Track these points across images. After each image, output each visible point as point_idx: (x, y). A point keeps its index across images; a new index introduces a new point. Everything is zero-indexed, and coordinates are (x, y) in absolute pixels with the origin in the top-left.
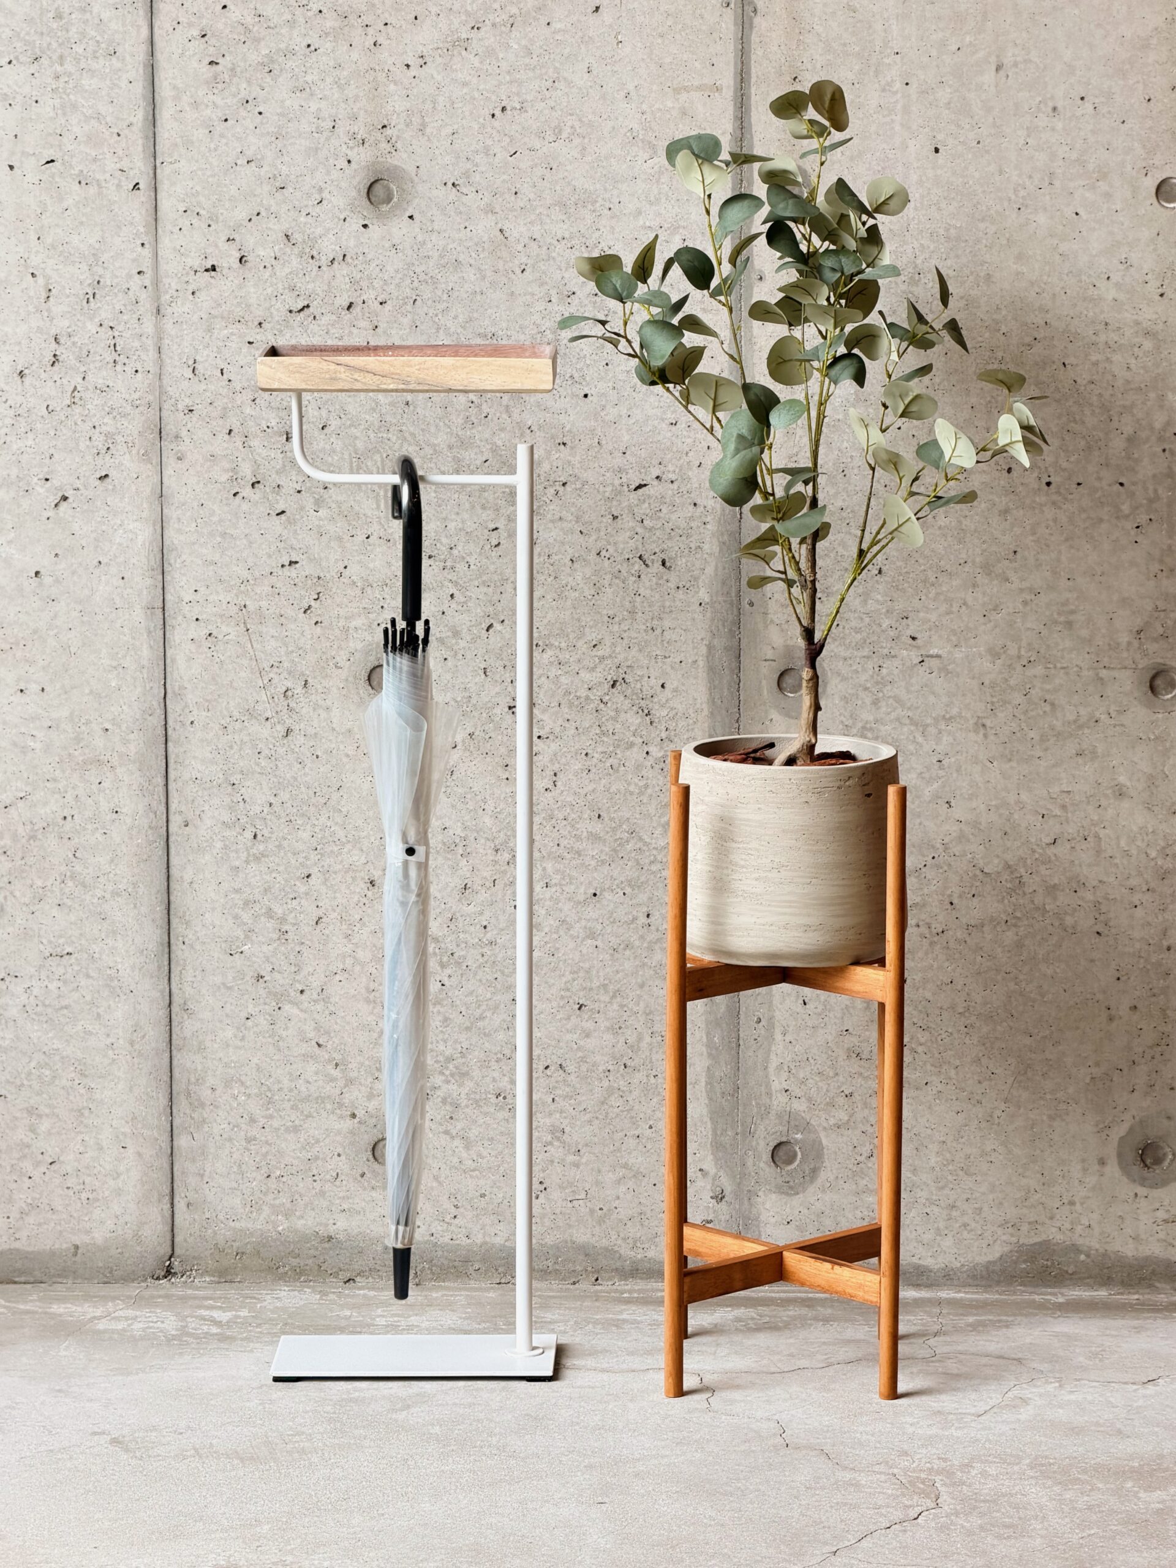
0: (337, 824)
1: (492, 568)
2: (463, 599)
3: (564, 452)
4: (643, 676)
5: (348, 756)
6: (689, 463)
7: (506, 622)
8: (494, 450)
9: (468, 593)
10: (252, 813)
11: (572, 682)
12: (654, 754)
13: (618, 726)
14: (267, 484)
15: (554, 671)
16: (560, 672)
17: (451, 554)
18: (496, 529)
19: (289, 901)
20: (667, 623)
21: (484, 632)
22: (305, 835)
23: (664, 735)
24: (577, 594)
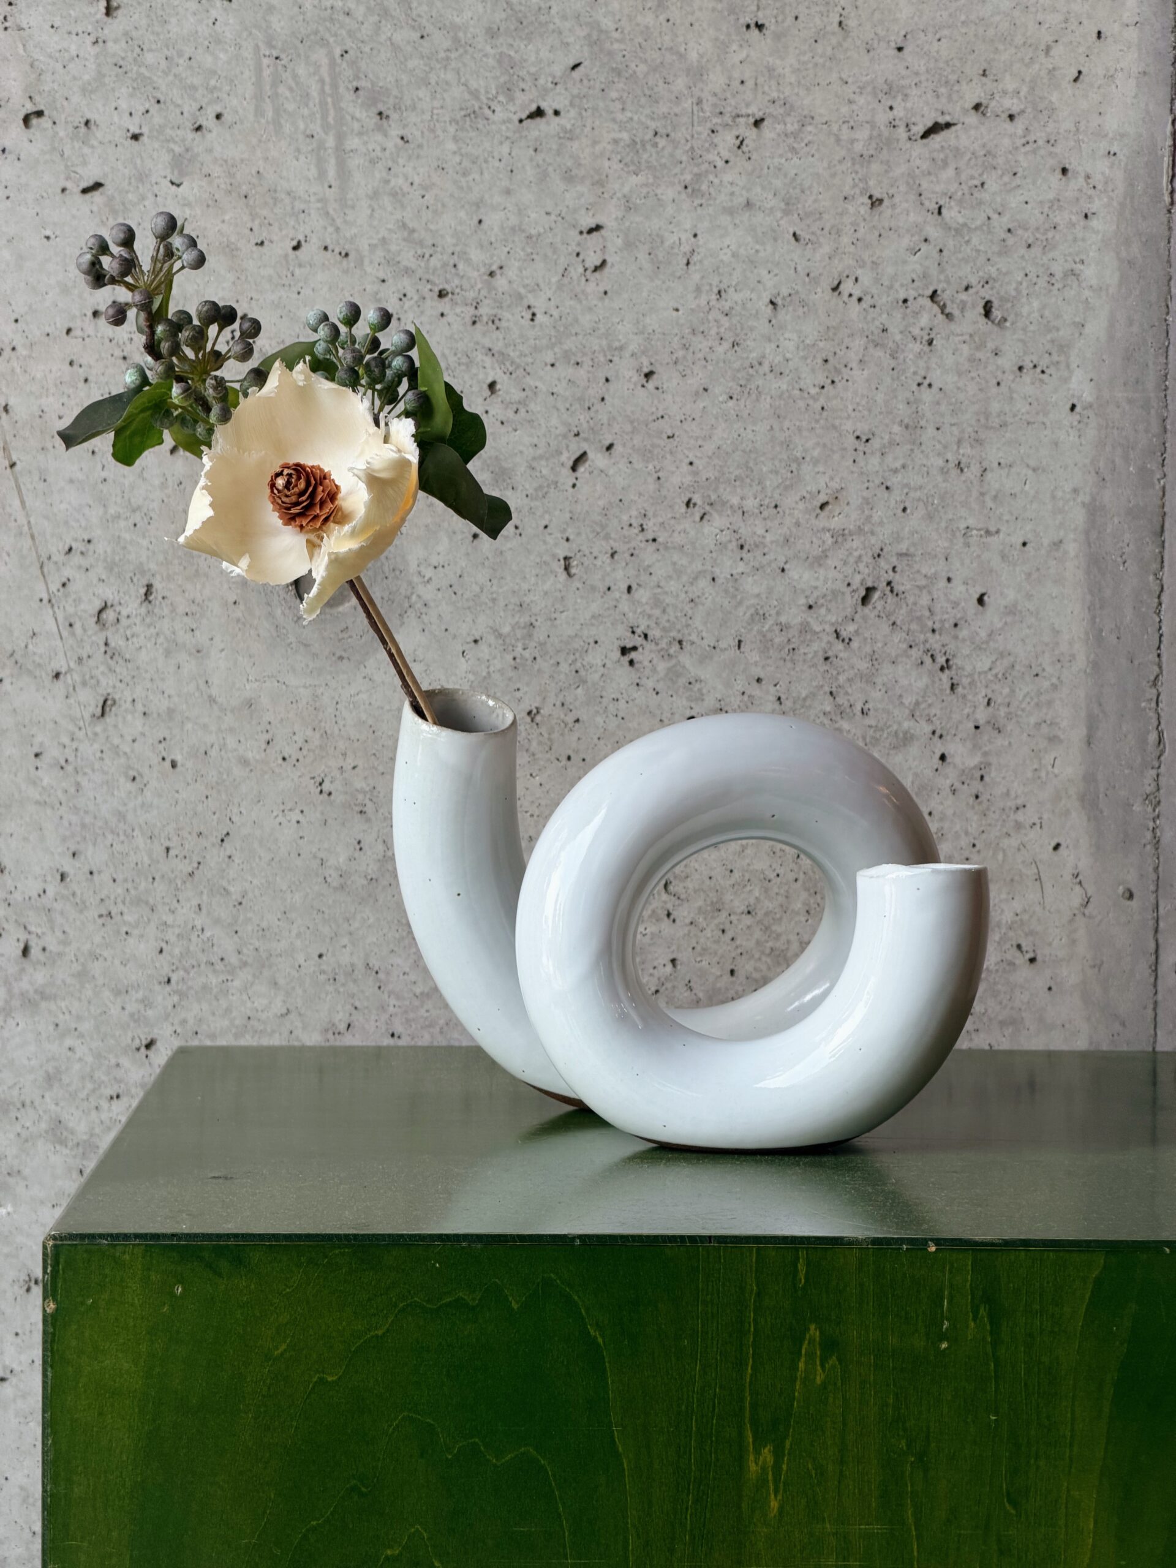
0: (217, 921)
1: (586, 320)
2: (517, 395)
3: (760, 45)
4: (932, 579)
5: (245, 762)
6: (1051, 72)
7: (618, 449)
8: (596, 40)
9: (530, 381)
10: (17, 896)
11: (770, 591)
12: (957, 760)
13: (876, 694)
14: (61, 118)
15: (728, 565)
16: (741, 567)
17: (491, 288)
18: (598, 228)
19: (104, 1104)
20: (993, 453)
21: (566, 471)
22: (142, 948)
23: (981, 716)
24: (783, 384)
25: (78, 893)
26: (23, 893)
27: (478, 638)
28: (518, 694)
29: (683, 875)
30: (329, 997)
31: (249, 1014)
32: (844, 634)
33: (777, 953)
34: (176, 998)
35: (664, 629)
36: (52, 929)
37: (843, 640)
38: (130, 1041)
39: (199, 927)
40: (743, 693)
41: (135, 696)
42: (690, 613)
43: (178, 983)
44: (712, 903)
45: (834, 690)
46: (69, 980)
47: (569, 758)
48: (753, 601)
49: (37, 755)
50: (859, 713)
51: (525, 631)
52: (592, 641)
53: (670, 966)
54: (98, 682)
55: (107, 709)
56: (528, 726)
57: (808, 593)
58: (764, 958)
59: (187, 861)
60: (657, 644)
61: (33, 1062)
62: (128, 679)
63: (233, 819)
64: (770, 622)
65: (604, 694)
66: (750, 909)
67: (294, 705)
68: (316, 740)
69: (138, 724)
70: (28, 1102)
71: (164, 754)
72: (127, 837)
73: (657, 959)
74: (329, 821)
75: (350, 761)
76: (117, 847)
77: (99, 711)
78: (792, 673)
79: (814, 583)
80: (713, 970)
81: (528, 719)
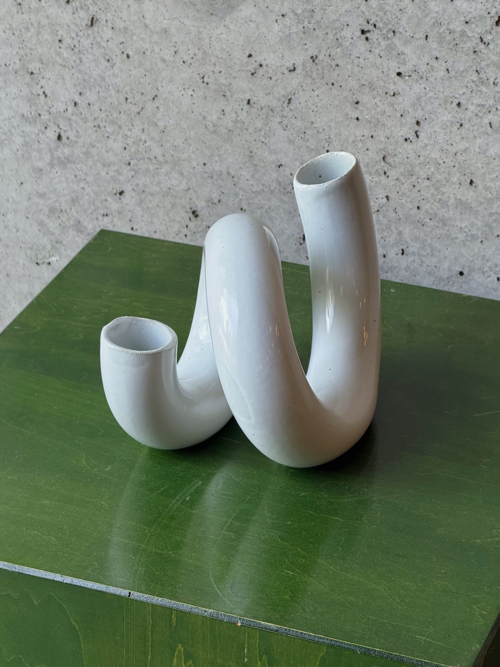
25: (83, 113)
26: (56, 109)
27: (284, 14)
28: (306, 47)
29: (393, 154)
30: (209, 185)
31: (169, 186)
32: (485, 40)
33: (443, 202)
34: (133, 173)
35: (385, 23)
36: (71, 128)
37: (485, 43)
38: (111, 189)
39: (143, 140)
40: (428, 64)
41: (107, 18)
42: (399, 17)
43: (134, 165)
44: (408, 171)
45: (478, 69)
46: (81, 155)
47: (333, 84)
48: (434, 15)
49: (60, 41)
50: (492, 84)
51: (310, 14)
52: (345, 24)
53: (385, 200)
54: (89, 8)
55: (94, 22)
56: (311, 64)
57: (466, 14)
58: (435, 203)
59: (136, 106)
60: (381, 31)
61: (65, 192)
62: (103, 9)
63: (159, 88)
64: (444, 28)
65: (352, 53)
66: (429, 177)
67: (188, 36)
68: (200, 55)
69: (108, 33)
70: (64, 210)
71: (123, 50)
72: (106, 89)
73: (378, 194)
74: (208, 98)
75: (217, 69)
76: (102, 94)
77: (89, 23)
78: (455, 57)
79: (470, 10)
80: (408, 205)
81: (311, 61)
